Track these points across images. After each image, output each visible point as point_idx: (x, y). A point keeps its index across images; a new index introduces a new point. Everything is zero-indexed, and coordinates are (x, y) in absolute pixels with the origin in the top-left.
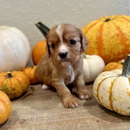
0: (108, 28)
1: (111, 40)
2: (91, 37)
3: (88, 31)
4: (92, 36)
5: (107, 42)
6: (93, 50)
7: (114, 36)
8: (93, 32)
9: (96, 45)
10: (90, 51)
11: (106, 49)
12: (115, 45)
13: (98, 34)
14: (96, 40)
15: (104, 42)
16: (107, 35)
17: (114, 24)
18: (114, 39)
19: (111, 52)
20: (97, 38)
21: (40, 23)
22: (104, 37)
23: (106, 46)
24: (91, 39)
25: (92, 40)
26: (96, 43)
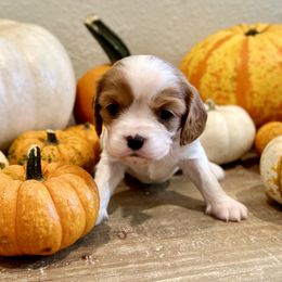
0: (261, 49)
1: (269, 76)
2: (222, 67)
3: (214, 52)
4: (224, 64)
5: (260, 78)
6: (225, 94)
7: (274, 68)
8: (226, 55)
9: (235, 84)
10: (219, 97)
11: (255, 95)
12: (277, 86)
13: (239, 60)
14: (235, 74)
15: (253, 79)
16: (259, 63)
17: (271, 40)
18: (274, 74)
19: (266, 102)
20: (236, 70)
21: (98, 23)
22: (252, 68)
23: (256, 88)
24: (221, 70)
25: (224, 73)
26: (234, 79)
